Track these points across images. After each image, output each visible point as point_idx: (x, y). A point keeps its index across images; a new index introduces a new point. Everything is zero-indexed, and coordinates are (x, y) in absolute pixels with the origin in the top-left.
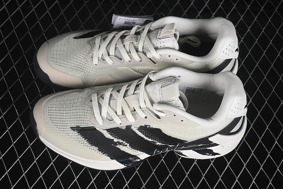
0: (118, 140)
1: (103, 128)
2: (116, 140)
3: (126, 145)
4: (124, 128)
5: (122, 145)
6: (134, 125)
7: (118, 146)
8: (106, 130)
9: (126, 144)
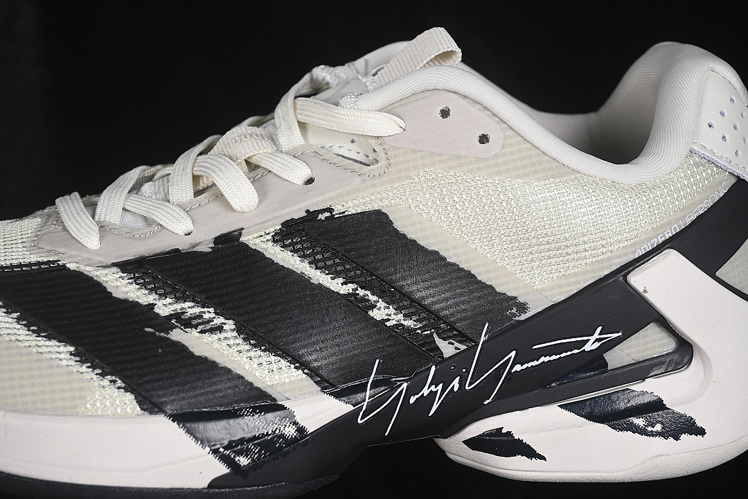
0: (178, 307)
1: (100, 262)
2: (165, 307)
3: (220, 329)
4: (206, 248)
5: (196, 327)
6: (253, 229)
7: (177, 335)
8: (114, 265)
9: (219, 320)
